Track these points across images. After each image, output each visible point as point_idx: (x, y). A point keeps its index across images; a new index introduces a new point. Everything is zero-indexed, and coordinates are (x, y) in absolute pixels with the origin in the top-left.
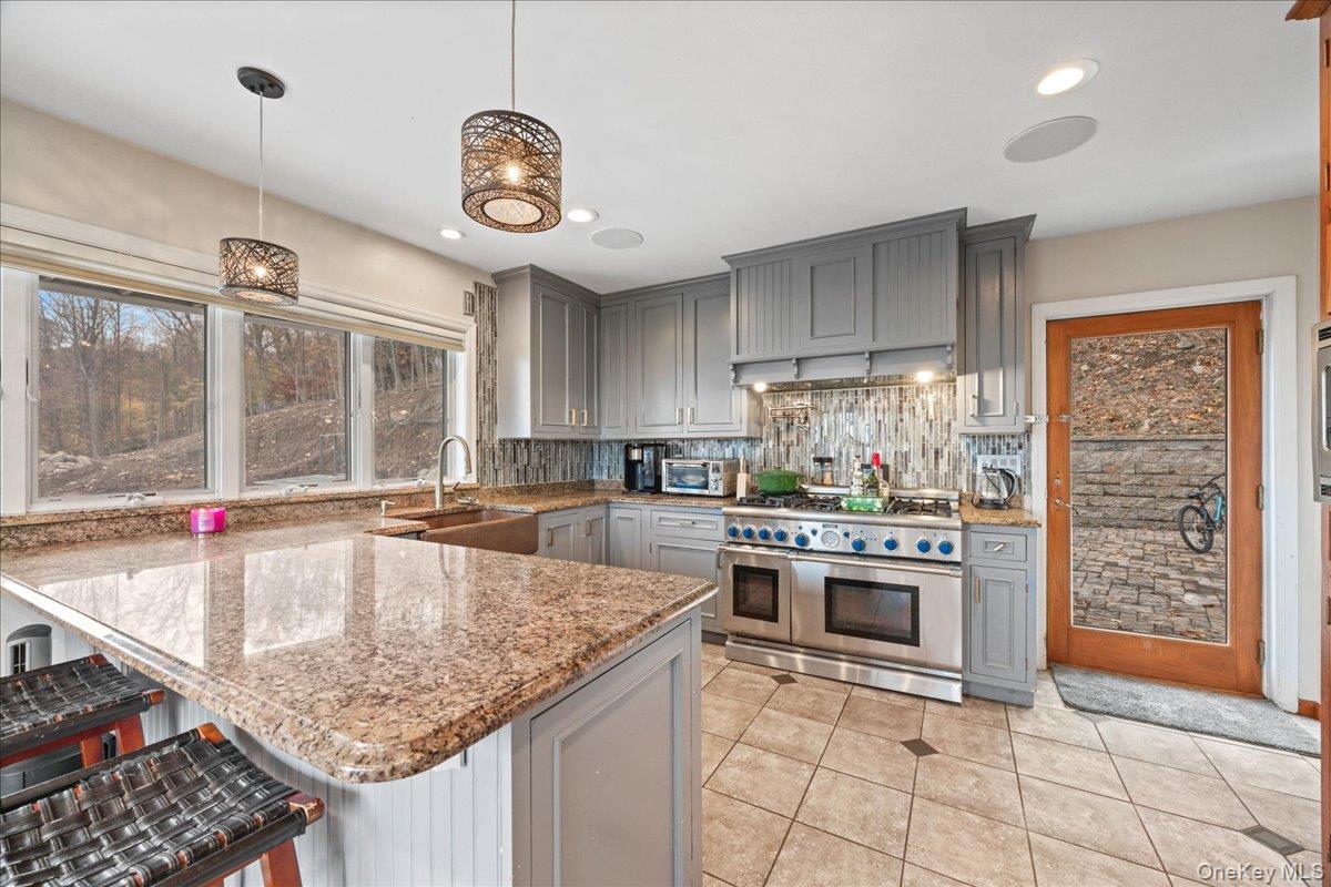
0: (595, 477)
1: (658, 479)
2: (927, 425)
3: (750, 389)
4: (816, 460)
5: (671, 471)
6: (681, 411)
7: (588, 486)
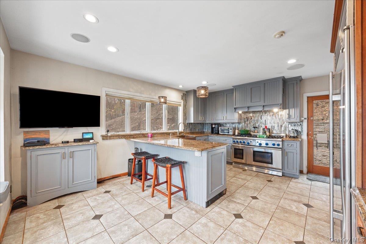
0: (205, 131)
1: (218, 131)
2: (279, 120)
3: (238, 113)
4: (253, 127)
5: (221, 129)
6: (224, 117)
7: (202, 133)
